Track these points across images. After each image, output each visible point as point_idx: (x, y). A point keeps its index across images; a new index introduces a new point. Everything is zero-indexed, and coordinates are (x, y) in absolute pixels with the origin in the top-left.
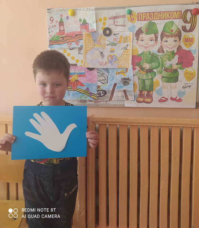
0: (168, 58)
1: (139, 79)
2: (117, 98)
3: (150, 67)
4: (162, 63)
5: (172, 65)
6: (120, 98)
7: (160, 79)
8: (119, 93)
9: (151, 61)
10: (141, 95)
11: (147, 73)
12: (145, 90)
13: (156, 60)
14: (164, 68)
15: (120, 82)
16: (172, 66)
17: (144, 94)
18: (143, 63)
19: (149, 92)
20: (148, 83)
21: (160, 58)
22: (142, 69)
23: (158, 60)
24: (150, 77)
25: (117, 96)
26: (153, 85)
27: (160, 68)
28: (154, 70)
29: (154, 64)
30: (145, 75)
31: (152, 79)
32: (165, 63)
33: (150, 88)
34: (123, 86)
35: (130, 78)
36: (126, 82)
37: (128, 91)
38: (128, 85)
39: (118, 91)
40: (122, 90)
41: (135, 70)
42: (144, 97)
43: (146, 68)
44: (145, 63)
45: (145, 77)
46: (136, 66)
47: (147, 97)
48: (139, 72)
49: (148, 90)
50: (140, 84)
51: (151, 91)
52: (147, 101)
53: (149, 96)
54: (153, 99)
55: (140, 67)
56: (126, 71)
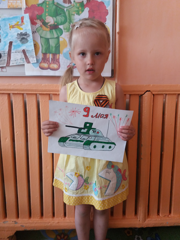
0: (76, 11)
1: (41, 37)
2: (16, 62)
3: (55, 22)
6: (19, 61)
7: (68, 38)
8: (18, 55)
9: (56, 14)
10: (45, 59)
11: (51, 30)
12: (50, 53)
13: (61, 13)
15: (16, 39)
17: (49, 58)
18: (46, 16)
19: (54, 55)
20: (52, 43)
21: (67, 10)
22: (45, 24)
23: (64, 13)
24: (56, 36)
25: (15, 59)
26: (59, 46)
27: (67, 24)
30: (48, 32)
31: (58, 38)
33: (56, 50)
34: (21, 44)
35: (28, 33)
36: (23, 38)
37: (28, 52)
38: (27, 42)
39: (16, 52)
40: (21, 50)
41: (35, 26)
42: (49, 62)
43: (49, 23)
44: (48, 17)
45: (48, 36)
46: (37, 20)
47: (53, 62)
48: (41, 28)
49: (54, 53)
50: (43, 44)
51: (57, 54)
52: (53, 68)
53: (55, 60)
54: (60, 65)
55: (42, 21)
56: (22, 23)
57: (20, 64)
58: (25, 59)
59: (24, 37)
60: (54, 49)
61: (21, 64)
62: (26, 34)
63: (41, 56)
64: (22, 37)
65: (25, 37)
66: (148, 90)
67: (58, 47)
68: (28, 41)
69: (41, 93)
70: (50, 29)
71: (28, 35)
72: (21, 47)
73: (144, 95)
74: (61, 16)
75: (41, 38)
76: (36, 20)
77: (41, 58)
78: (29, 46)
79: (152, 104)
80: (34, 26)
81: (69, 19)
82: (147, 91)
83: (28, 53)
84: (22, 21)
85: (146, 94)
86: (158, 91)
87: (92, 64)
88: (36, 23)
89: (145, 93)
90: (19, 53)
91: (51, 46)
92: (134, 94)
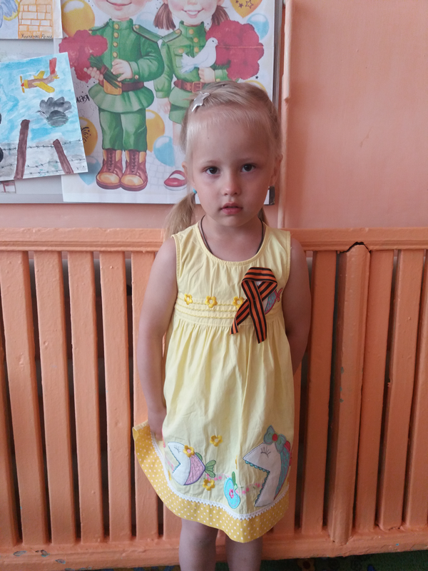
0: (186, 46)
2: (38, 170)
3: (134, 74)
4: (171, 61)
5: (198, 69)
6: (46, 168)
7: (165, 112)
8: (42, 152)
9: (137, 53)
10: (110, 164)
11: (125, 94)
12: (122, 148)
13: (151, 52)
14: (175, 79)
15: (39, 114)
16: (200, 72)
17: (121, 160)
18: (112, 58)
19: (133, 153)
21: (163, 44)
22: (109, 77)
23: (158, 51)
25: (36, 162)
26: (145, 131)
27: (164, 78)
28: (146, 84)
29: (146, 65)
30: (119, 99)
31: (142, 112)
32: (177, 61)
33: (137, 141)
34: (50, 127)
35: (66, 99)
36: (56, 113)
37: (67, 145)
38: (65, 122)
39: (38, 147)
40: (49, 141)
41: (87, 82)
42: (121, 170)
43: (121, 74)
44: (118, 60)
45: (119, 107)
46: (91, 69)
47: (130, 170)
48: (100, 87)
49: (132, 148)
50: (106, 128)
51: (139, 152)
52: (130, 184)
53: (134, 167)
54: (147, 177)
55: (102, 70)
56: (53, 75)
57: (47, 175)
58: (59, 164)
59: (56, 109)
60: (132, 140)
61: (51, 174)
62: (61, 103)
63: (100, 155)
64: (52, 109)
65: (60, 109)
66: (359, 240)
67: (141, 133)
68: (67, 119)
69: (103, 249)
70: (123, 91)
71: (66, 106)
72: (49, 133)
73: (348, 254)
74: (148, 59)
75: (102, 113)
76: (88, 68)
77: (102, 162)
78: (71, 132)
79: (368, 274)
80: (83, 82)
81: (168, 66)
82: (357, 243)
83: (66, 148)
84: (53, 72)
85: (353, 249)
86: (383, 244)
87: (236, 193)
88: (89, 77)
89: (351, 248)
90: (45, 149)
91: (126, 131)
92: (326, 251)
